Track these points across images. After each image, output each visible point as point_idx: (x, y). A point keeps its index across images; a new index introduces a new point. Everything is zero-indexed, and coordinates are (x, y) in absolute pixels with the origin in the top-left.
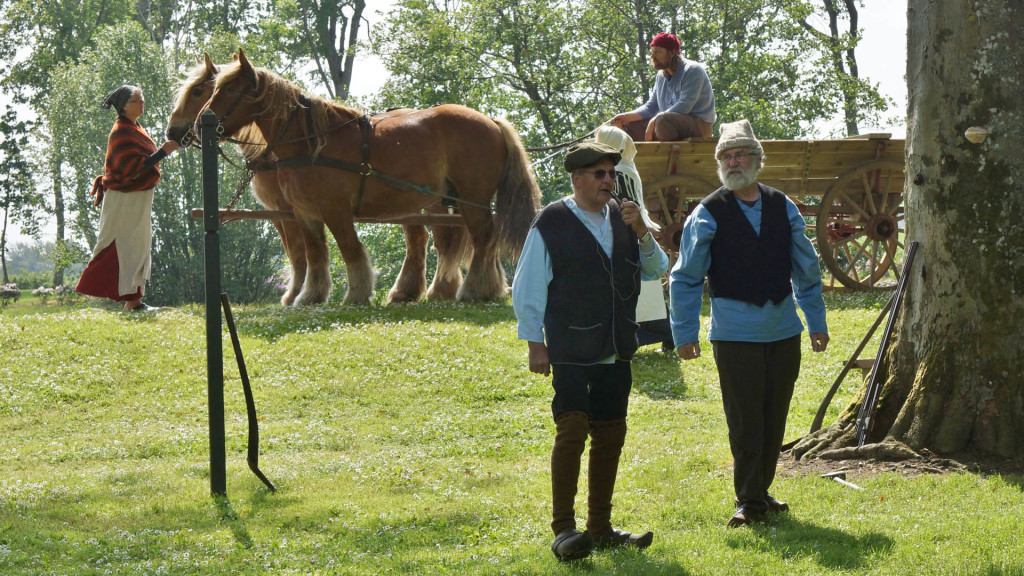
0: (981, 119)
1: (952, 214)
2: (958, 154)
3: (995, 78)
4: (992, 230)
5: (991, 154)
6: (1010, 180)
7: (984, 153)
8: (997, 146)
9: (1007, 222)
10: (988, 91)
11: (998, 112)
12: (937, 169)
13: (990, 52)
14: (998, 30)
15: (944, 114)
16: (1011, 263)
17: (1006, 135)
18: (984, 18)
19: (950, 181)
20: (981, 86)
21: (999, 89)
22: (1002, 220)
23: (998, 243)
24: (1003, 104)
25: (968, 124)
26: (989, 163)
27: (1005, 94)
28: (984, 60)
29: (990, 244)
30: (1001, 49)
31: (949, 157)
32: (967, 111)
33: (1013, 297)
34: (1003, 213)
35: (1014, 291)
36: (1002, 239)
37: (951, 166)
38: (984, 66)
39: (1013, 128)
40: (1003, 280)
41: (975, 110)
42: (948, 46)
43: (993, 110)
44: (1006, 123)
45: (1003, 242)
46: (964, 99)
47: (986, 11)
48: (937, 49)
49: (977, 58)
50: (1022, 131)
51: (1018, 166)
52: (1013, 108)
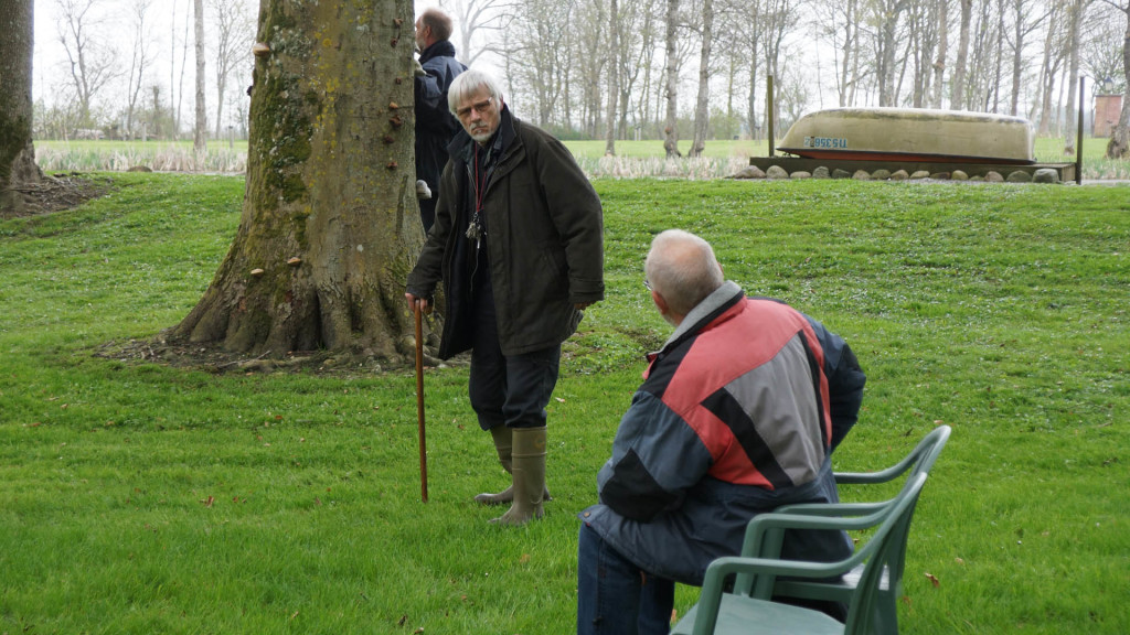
5: (272, 69)
6: (286, 94)
7: (269, 68)
8: (278, 61)
9: (280, 133)
11: (280, 29)
16: (281, 171)
17: (285, 51)
21: (282, 8)
22: (276, 132)
23: (271, 152)
24: (285, 22)
26: (271, 77)
27: (287, 12)
29: (265, 153)
33: (280, 204)
34: (277, 125)
35: (282, 198)
36: (275, 148)
39: (290, 45)
40: (272, 188)
43: (276, 28)
44: (286, 39)
45: (275, 152)
50: (301, 47)
51: (294, 80)
52: (293, 26)
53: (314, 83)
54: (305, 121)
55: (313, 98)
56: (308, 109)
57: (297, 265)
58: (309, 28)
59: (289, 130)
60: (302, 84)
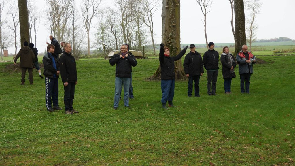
0: (170, 40)
2: (167, 44)
3: (172, 36)
6: (173, 48)
8: (172, 44)
13: (171, 33)
15: (166, 40)
18: (171, 29)
20: (170, 37)
24: (173, 39)
25: (169, 41)
26: (171, 46)
30: (173, 32)
32: (168, 39)
34: (172, 51)
36: (172, 54)
42: (166, 32)
44: (173, 41)
48: (165, 32)
50: (175, 42)
51: (174, 46)
53: (176, 46)
54: (176, 51)
55: (176, 48)
56: (176, 49)
57: (176, 68)
58: (176, 40)
59: (174, 52)
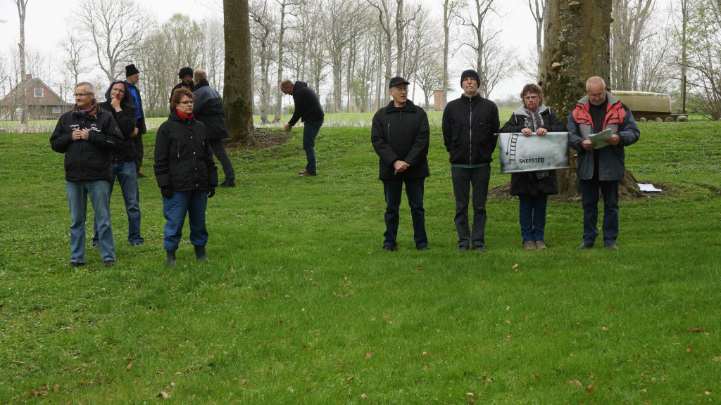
0: (560, 59)
1: (548, 97)
2: (552, 73)
3: (565, 43)
4: (561, 105)
5: (562, 74)
6: (570, 84)
7: (560, 73)
8: (565, 70)
9: (567, 101)
10: (563, 48)
11: (566, 57)
12: (545, 79)
13: (564, 32)
14: (568, 23)
15: (548, 58)
17: (568, 66)
18: (563, 18)
19: (548, 84)
20: (560, 46)
21: (567, 48)
22: (565, 100)
23: (563, 109)
24: (567, 53)
25: (555, 61)
26: (561, 77)
27: (569, 49)
28: (561, 36)
29: (559, 110)
30: (568, 31)
31: (548, 74)
32: (555, 56)
34: (566, 97)
37: (549, 78)
38: (561, 38)
39: (571, 63)
41: (557, 56)
42: (551, 30)
43: (564, 56)
44: (569, 61)
46: (555, 52)
47: (564, 16)
49: (559, 35)
50: (576, 64)
51: (573, 78)
52: (572, 55)
53: (582, 79)
54: (578, 94)
56: (579, 89)
58: (579, 56)
59: (570, 99)
60: (576, 80)
